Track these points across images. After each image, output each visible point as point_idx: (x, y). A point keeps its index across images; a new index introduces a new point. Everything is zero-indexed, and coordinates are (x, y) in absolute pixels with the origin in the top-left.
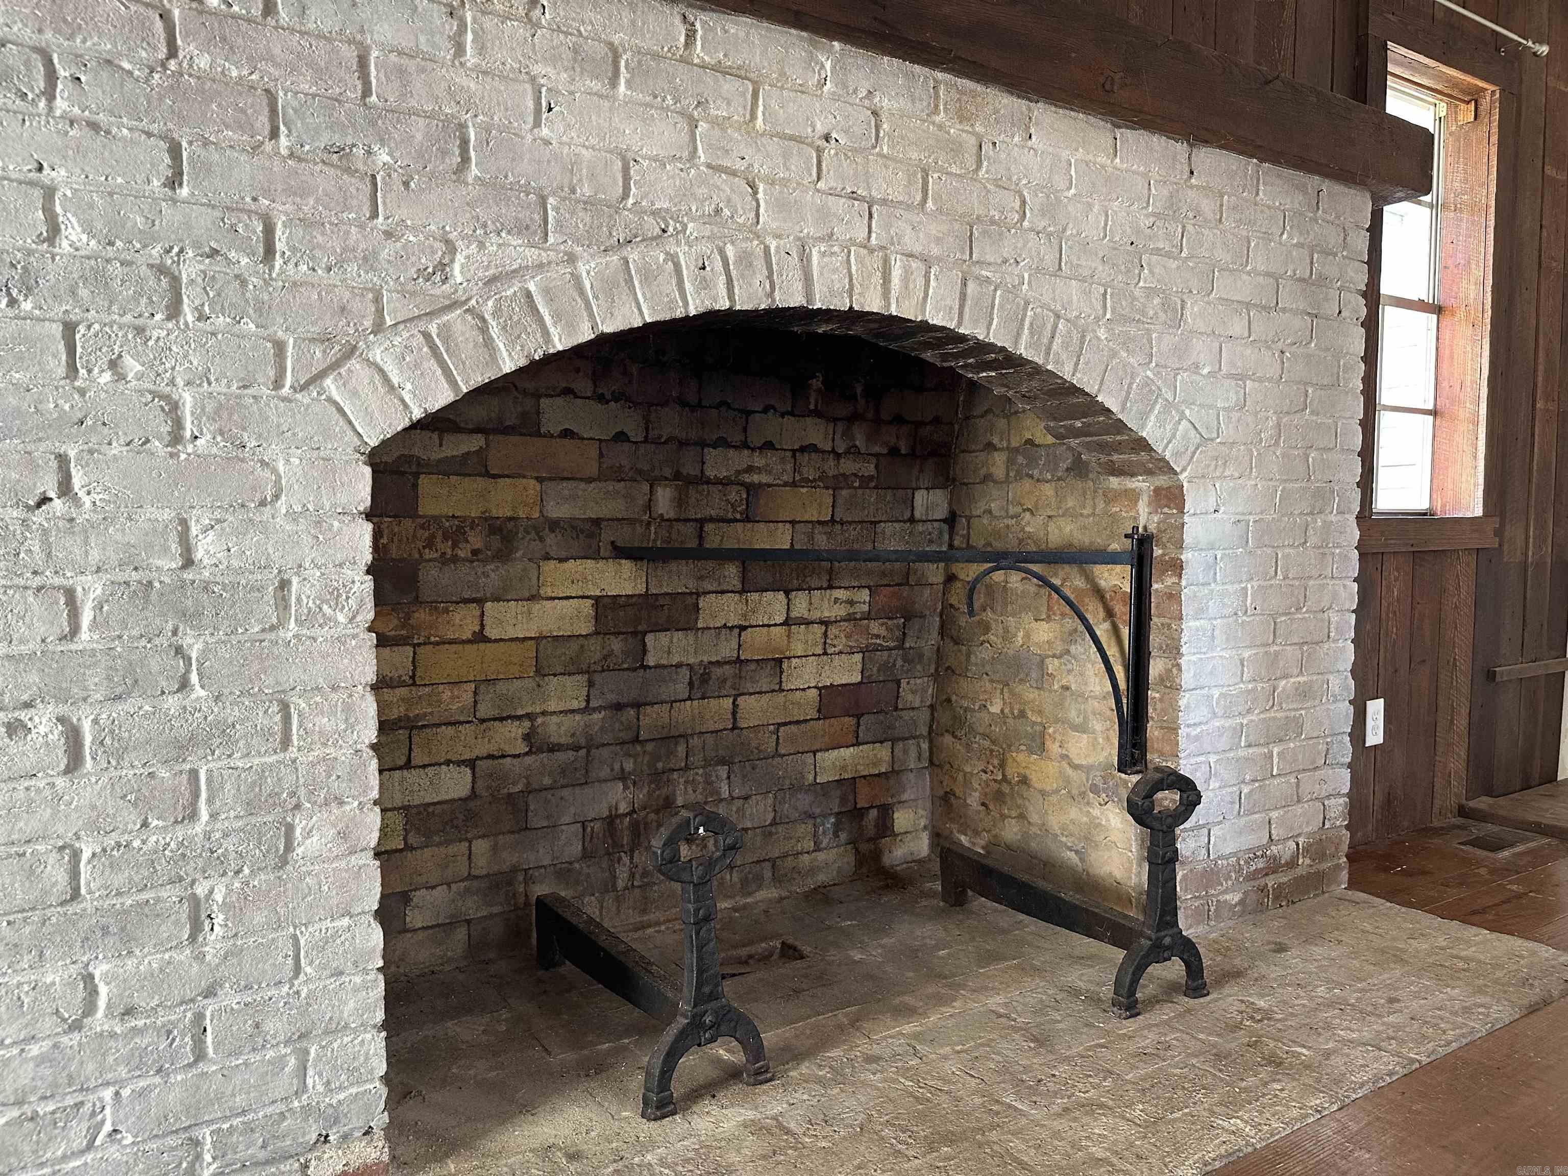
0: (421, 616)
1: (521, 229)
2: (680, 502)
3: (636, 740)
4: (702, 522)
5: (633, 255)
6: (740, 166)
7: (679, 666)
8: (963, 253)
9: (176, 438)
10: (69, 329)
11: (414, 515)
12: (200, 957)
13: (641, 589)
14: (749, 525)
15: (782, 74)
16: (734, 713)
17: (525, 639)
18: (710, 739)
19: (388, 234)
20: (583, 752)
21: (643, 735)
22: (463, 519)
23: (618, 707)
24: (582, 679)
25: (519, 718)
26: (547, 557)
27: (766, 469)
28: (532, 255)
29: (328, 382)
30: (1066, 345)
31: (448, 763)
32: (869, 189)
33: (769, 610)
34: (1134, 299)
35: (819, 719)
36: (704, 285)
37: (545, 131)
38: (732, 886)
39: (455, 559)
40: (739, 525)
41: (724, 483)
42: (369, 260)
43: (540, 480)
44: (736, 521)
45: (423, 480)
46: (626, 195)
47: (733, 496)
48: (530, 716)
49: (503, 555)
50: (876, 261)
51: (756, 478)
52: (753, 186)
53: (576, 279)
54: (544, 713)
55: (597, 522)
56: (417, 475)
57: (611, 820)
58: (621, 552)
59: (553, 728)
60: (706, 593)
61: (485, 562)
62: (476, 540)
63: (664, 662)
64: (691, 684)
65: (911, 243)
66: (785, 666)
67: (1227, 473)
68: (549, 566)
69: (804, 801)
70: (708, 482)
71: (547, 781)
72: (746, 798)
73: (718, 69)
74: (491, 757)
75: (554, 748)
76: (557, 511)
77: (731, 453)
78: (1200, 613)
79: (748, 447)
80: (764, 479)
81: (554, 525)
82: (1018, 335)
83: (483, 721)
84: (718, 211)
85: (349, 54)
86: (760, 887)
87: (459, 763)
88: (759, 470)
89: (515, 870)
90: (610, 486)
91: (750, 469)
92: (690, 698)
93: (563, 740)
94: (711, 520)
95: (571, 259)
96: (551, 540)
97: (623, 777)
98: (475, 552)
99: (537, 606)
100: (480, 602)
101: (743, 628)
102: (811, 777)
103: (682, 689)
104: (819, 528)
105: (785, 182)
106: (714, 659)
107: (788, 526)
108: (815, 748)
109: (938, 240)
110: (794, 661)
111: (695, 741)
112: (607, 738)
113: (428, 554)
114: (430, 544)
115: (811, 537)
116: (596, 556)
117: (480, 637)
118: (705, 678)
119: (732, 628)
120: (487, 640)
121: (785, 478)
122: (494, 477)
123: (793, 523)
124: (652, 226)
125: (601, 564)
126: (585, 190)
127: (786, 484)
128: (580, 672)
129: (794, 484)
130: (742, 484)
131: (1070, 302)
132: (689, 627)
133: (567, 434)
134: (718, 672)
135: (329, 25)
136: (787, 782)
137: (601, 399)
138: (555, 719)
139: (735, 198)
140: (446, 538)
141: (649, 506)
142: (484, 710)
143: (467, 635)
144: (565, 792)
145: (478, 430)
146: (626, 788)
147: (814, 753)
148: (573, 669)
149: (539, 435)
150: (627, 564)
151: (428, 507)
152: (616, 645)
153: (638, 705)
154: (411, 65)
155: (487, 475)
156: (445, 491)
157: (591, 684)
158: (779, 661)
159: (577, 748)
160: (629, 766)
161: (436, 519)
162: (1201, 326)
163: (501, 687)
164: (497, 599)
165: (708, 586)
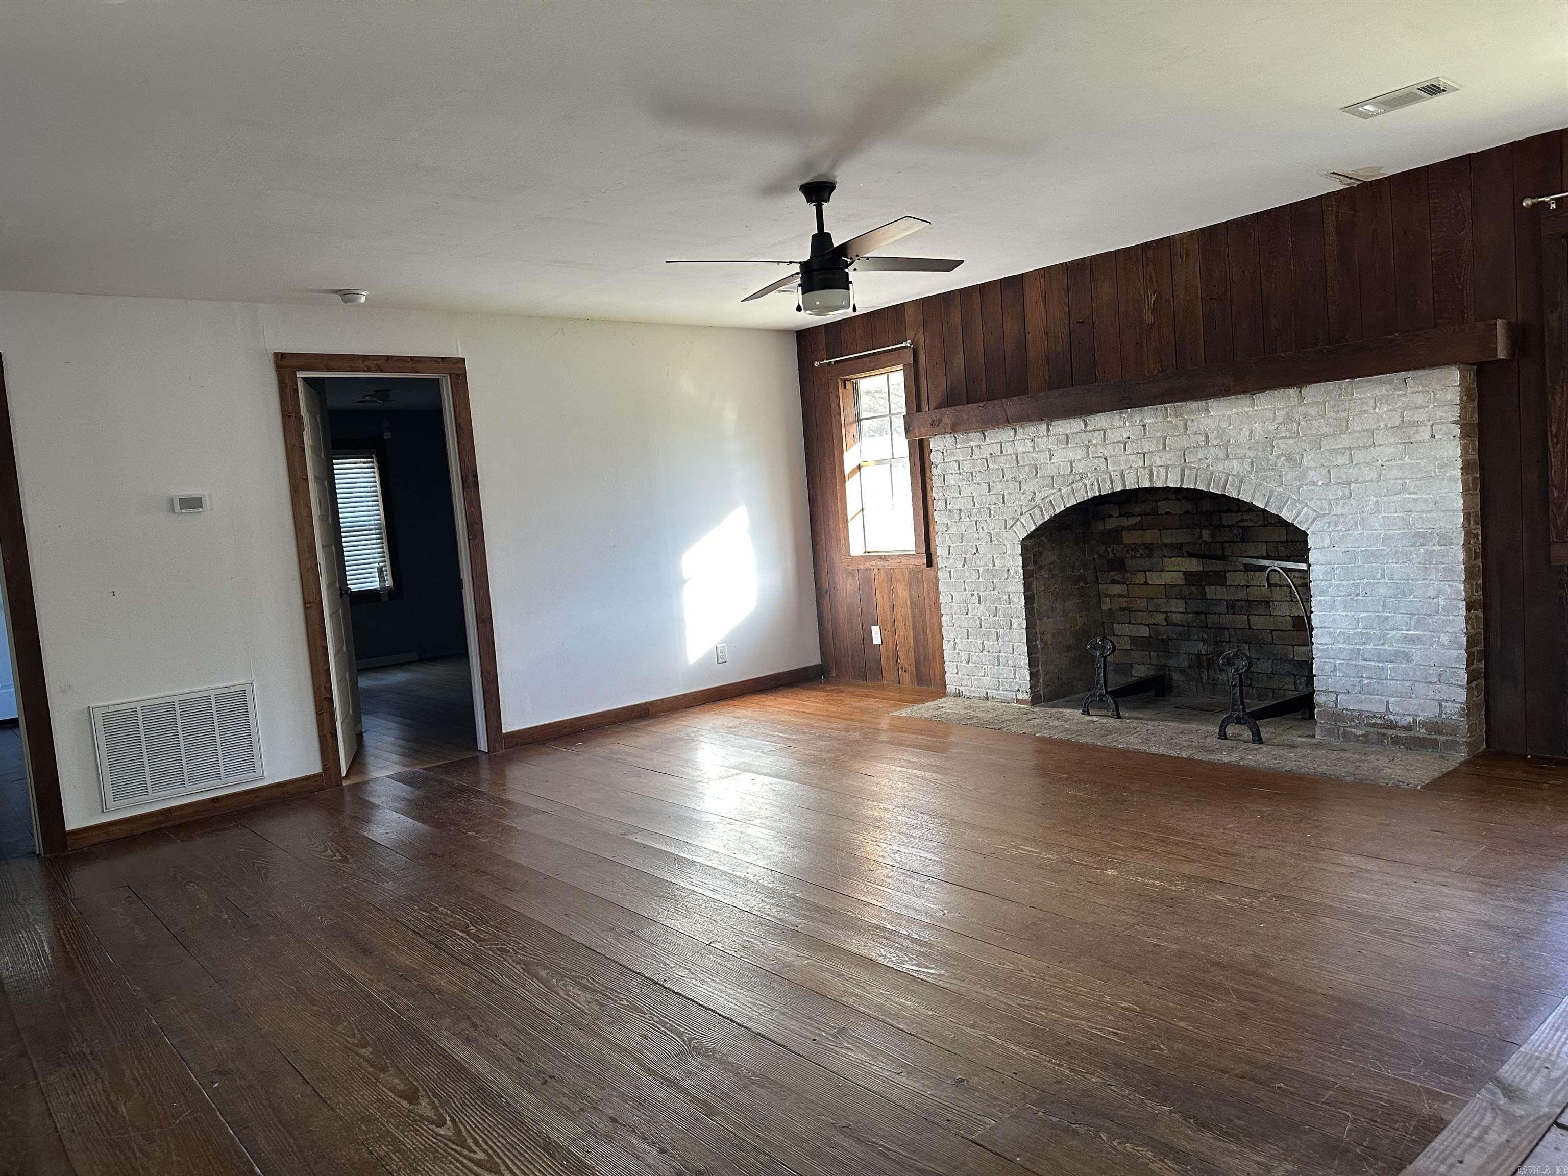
0: (1128, 575)
1: (1048, 486)
2: (1213, 535)
3: (1206, 627)
4: (1222, 543)
5: (1074, 486)
6: (1101, 455)
7: (1221, 600)
8: (1180, 461)
9: (991, 541)
10: (976, 522)
11: (1121, 542)
12: (998, 644)
13: (1201, 569)
14: (1244, 544)
15: (1112, 425)
16: (1249, 623)
17: (1160, 585)
18: (1239, 632)
19: (1023, 493)
20: (1186, 628)
21: (1209, 625)
22: (1137, 544)
23: (1198, 613)
24: (1183, 601)
25: (1162, 612)
26: (1165, 557)
27: (1251, 520)
28: (1050, 491)
29: (1014, 527)
30: (1232, 485)
31: (1141, 624)
32: (1143, 449)
33: (1260, 579)
34: (1269, 460)
35: (1294, 631)
36: (1092, 490)
37: (1053, 461)
38: (1254, 695)
39: (1135, 557)
40: (1240, 544)
41: (1230, 527)
42: (1020, 500)
43: (1160, 530)
44: (1238, 542)
45: (1123, 532)
46: (1072, 471)
47: (1235, 532)
48: (1166, 612)
49: (1150, 556)
50: (1147, 471)
51: (1246, 524)
52: (1106, 459)
53: (1061, 495)
54: (1171, 612)
55: (1181, 544)
56: (1122, 531)
57: (1199, 655)
58: (1191, 555)
59: (1174, 618)
60: (1228, 571)
61: (1144, 558)
62: (1141, 551)
63: (1214, 598)
64: (1227, 608)
65: (1159, 462)
66: (1271, 604)
67: (1337, 529)
68: (1166, 560)
69: (1288, 667)
70: (1224, 526)
71: (1175, 636)
72: (1259, 659)
73: (1094, 431)
74: (1154, 624)
75: (1175, 625)
76: (1166, 540)
77: (1233, 514)
78: (1322, 593)
79: (1241, 512)
80: (1249, 524)
81: (1166, 545)
82: (1209, 484)
83: (1151, 612)
84: (1096, 469)
85: (1014, 457)
86: (1266, 699)
87: (1145, 625)
88: (1247, 521)
89: (1165, 665)
90: (1185, 530)
91: (1242, 520)
92: (1227, 613)
93: (1179, 623)
94: (1227, 542)
95: (1060, 490)
96: (1165, 550)
97: (1203, 640)
98: (1141, 555)
99: (1163, 574)
100: (1145, 571)
101: (1248, 587)
102: (1292, 657)
103: (1223, 608)
104: (1280, 544)
105: (1115, 456)
106: (1236, 598)
107: (1264, 543)
108: (1294, 643)
109: (1170, 459)
110: (1276, 603)
111: (1232, 631)
112: (1194, 624)
113: (1128, 556)
114: (1128, 553)
115: (1276, 548)
116: (1182, 556)
117: (1146, 583)
118: (1233, 606)
119: (1243, 586)
120: (1148, 584)
121: (1260, 523)
122: (1145, 530)
123: (1266, 542)
124: (1078, 477)
125: (1184, 559)
126: (1062, 473)
127: (1261, 526)
128: (1183, 599)
129: (1264, 526)
130: (1240, 527)
131: (1233, 468)
132: (1224, 584)
133: (1168, 513)
134: (1239, 604)
135: (1011, 452)
136: (1279, 656)
137: (1178, 500)
138: (1174, 614)
139: (1101, 465)
140: (1132, 550)
141: (1200, 537)
142: (1150, 608)
143: (1142, 582)
144: (1182, 642)
145: (1138, 515)
146: (1204, 645)
147: (1293, 646)
148: (1180, 597)
149: (1158, 514)
150: (1194, 560)
151: (1126, 541)
152: (1194, 589)
153: (1205, 613)
154: (1025, 455)
155: (1143, 529)
156: (1129, 535)
157: (1186, 603)
158: (1268, 602)
159: (1184, 626)
160: (1205, 637)
161: (1129, 545)
162: (1312, 464)
163: (1155, 601)
164: (1150, 571)
165: (1229, 568)
